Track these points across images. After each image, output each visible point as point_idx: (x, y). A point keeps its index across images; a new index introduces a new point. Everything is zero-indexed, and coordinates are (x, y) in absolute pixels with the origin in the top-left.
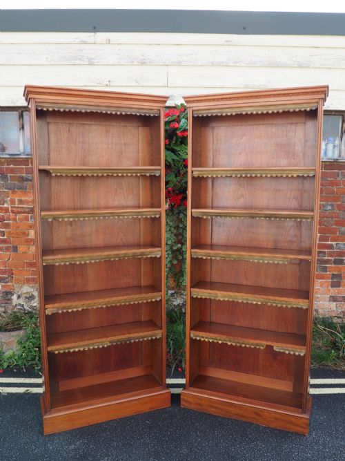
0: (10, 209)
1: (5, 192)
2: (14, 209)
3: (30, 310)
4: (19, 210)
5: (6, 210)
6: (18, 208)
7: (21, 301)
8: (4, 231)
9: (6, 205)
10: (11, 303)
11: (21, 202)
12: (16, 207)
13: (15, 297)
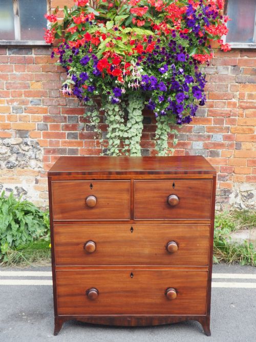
0: (238, 104)
1: (235, 85)
2: (242, 104)
3: (246, 209)
4: (248, 105)
5: (235, 104)
6: (247, 102)
7: (239, 200)
8: (229, 127)
9: (234, 100)
10: (228, 202)
11: (251, 96)
12: (244, 102)
13: (232, 196)
